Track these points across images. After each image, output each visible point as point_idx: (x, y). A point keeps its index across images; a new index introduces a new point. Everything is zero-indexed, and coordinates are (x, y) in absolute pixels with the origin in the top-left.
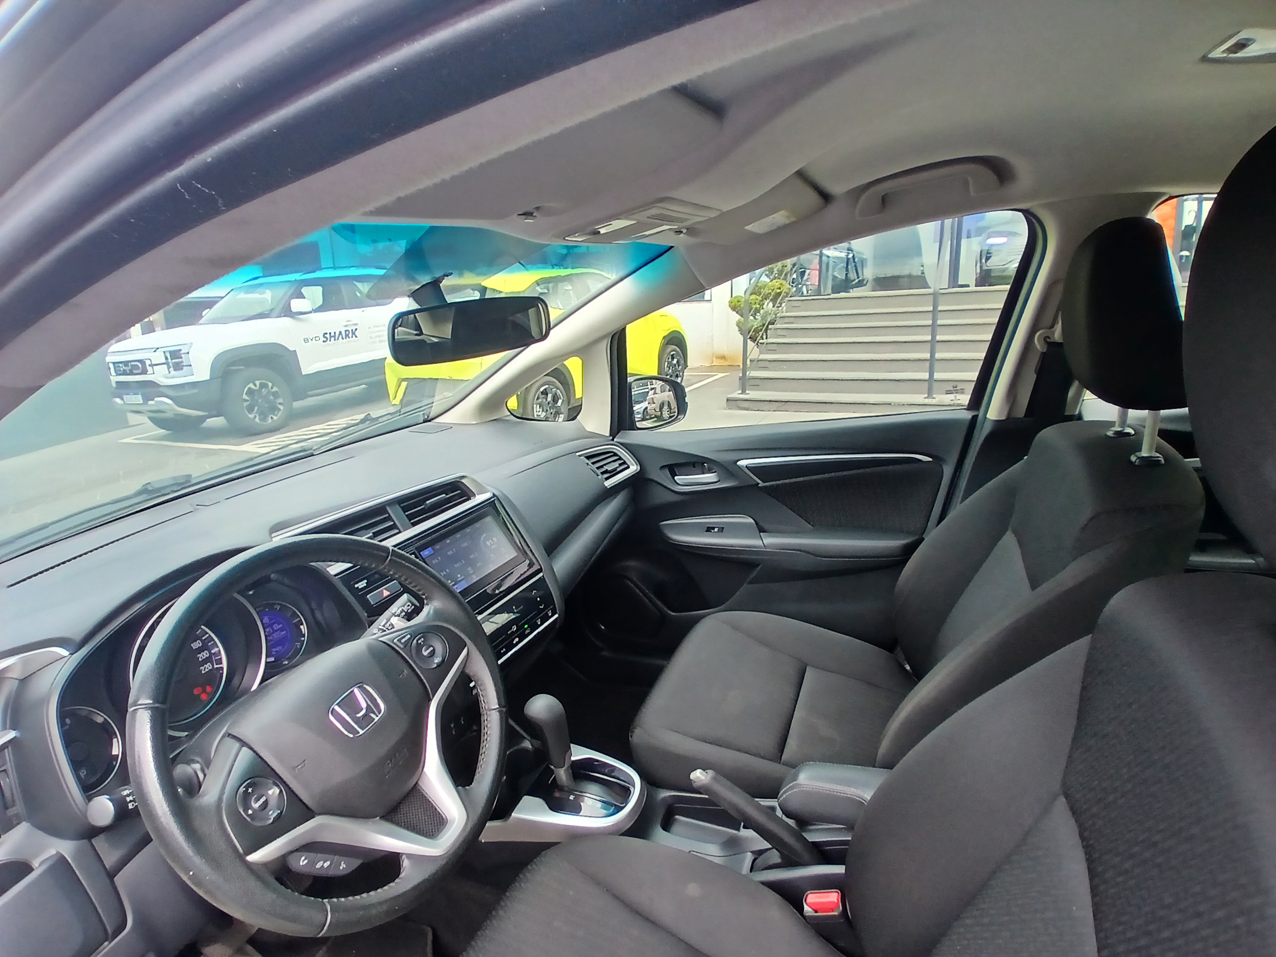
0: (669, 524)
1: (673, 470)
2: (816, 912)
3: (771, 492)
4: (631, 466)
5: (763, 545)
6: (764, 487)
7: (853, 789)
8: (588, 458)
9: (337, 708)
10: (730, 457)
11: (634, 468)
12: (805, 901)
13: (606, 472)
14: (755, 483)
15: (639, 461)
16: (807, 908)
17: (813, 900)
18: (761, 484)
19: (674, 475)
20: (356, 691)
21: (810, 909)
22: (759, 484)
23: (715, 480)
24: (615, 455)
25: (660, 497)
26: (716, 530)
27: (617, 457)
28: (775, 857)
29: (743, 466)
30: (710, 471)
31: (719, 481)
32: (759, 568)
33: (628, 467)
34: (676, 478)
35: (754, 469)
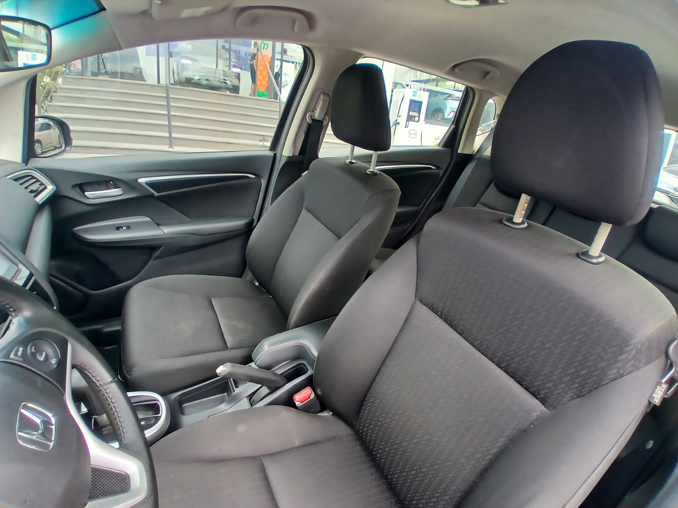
0: (82, 229)
1: (82, 187)
2: (302, 402)
3: (162, 199)
4: (48, 187)
5: (163, 233)
6: (158, 196)
7: (297, 341)
8: (16, 180)
9: (20, 434)
10: (131, 176)
11: (50, 188)
12: (295, 400)
13: (32, 192)
14: (151, 194)
15: (54, 182)
16: (297, 403)
17: (298, 399)
18: (156, 194)
19: (83, 192)
20: (23, 411)
21: (299, 403)
22: (154, 194)
23: (120, 194)
24: (33, 177)
25: (73, 209)
26: (124, 228)
27: (35, 180)
28: (265, 390)
29: (143, 183)
30: (116, 187)
31: (124, 194)
32: (161, 249)
33: (45, 188)
34: (86, 193)
35: (151, 185)
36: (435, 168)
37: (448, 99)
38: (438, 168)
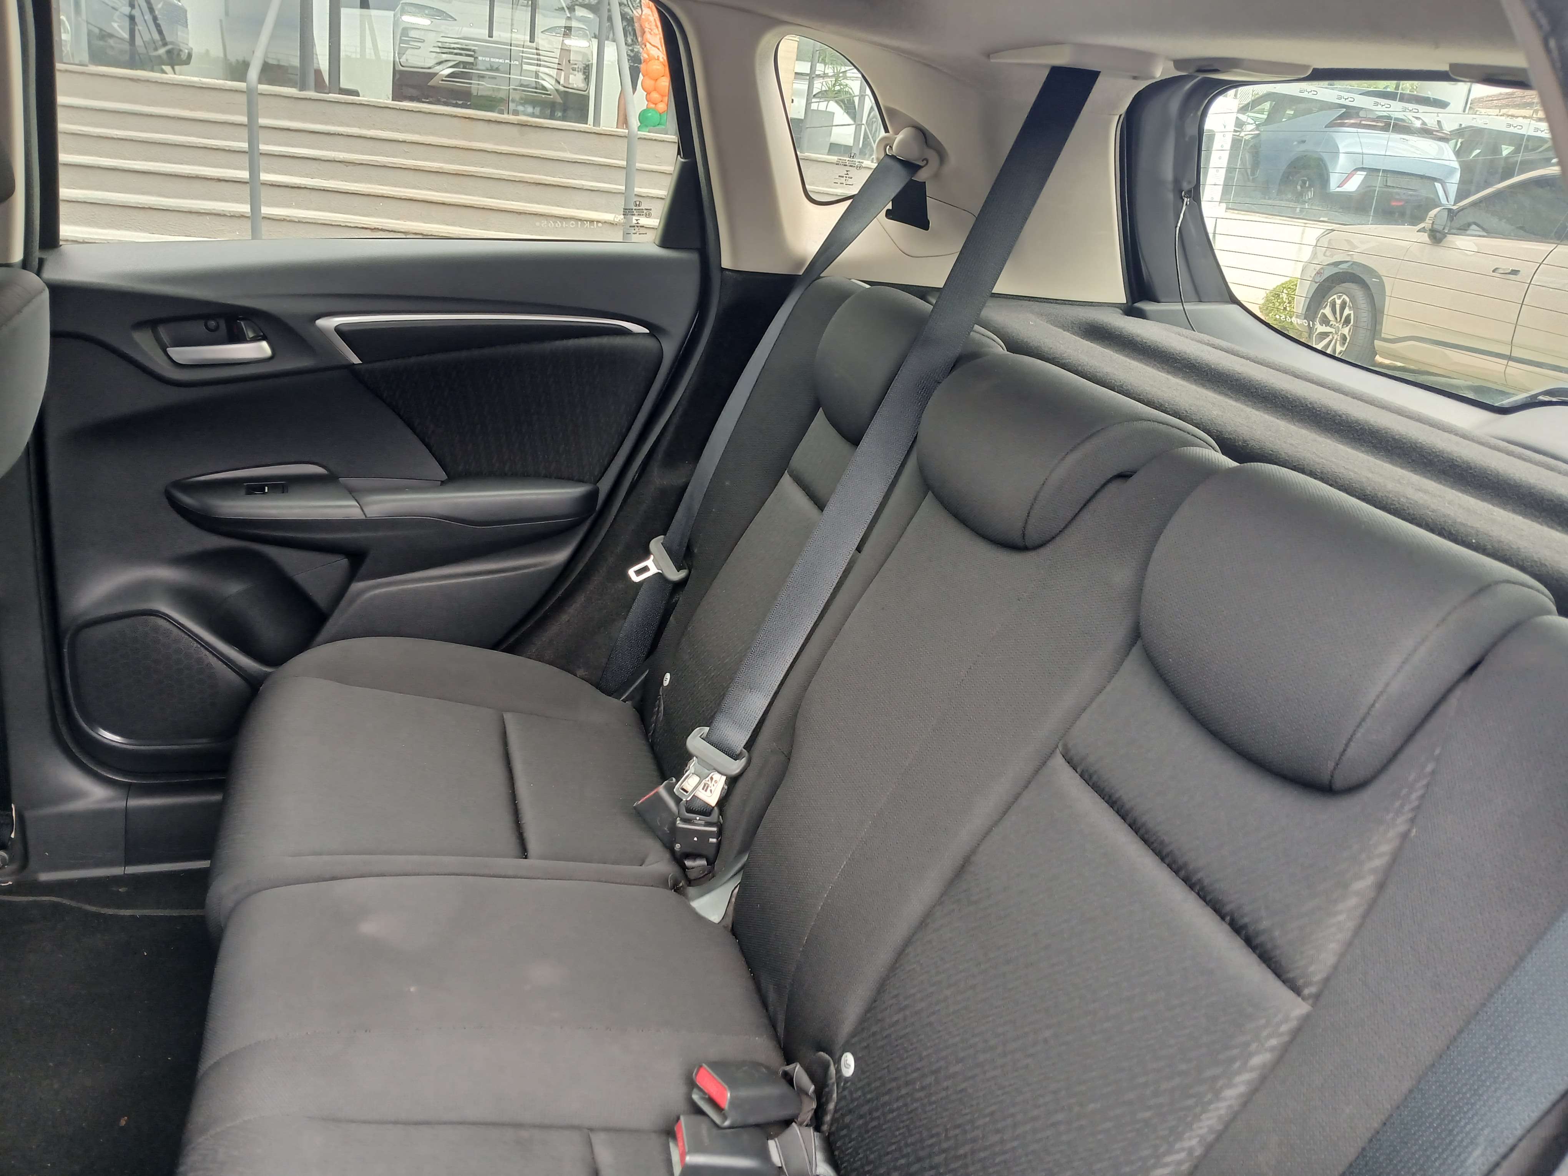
36: (648, 331)
37: (1342, 125)
38: (655, 330)
